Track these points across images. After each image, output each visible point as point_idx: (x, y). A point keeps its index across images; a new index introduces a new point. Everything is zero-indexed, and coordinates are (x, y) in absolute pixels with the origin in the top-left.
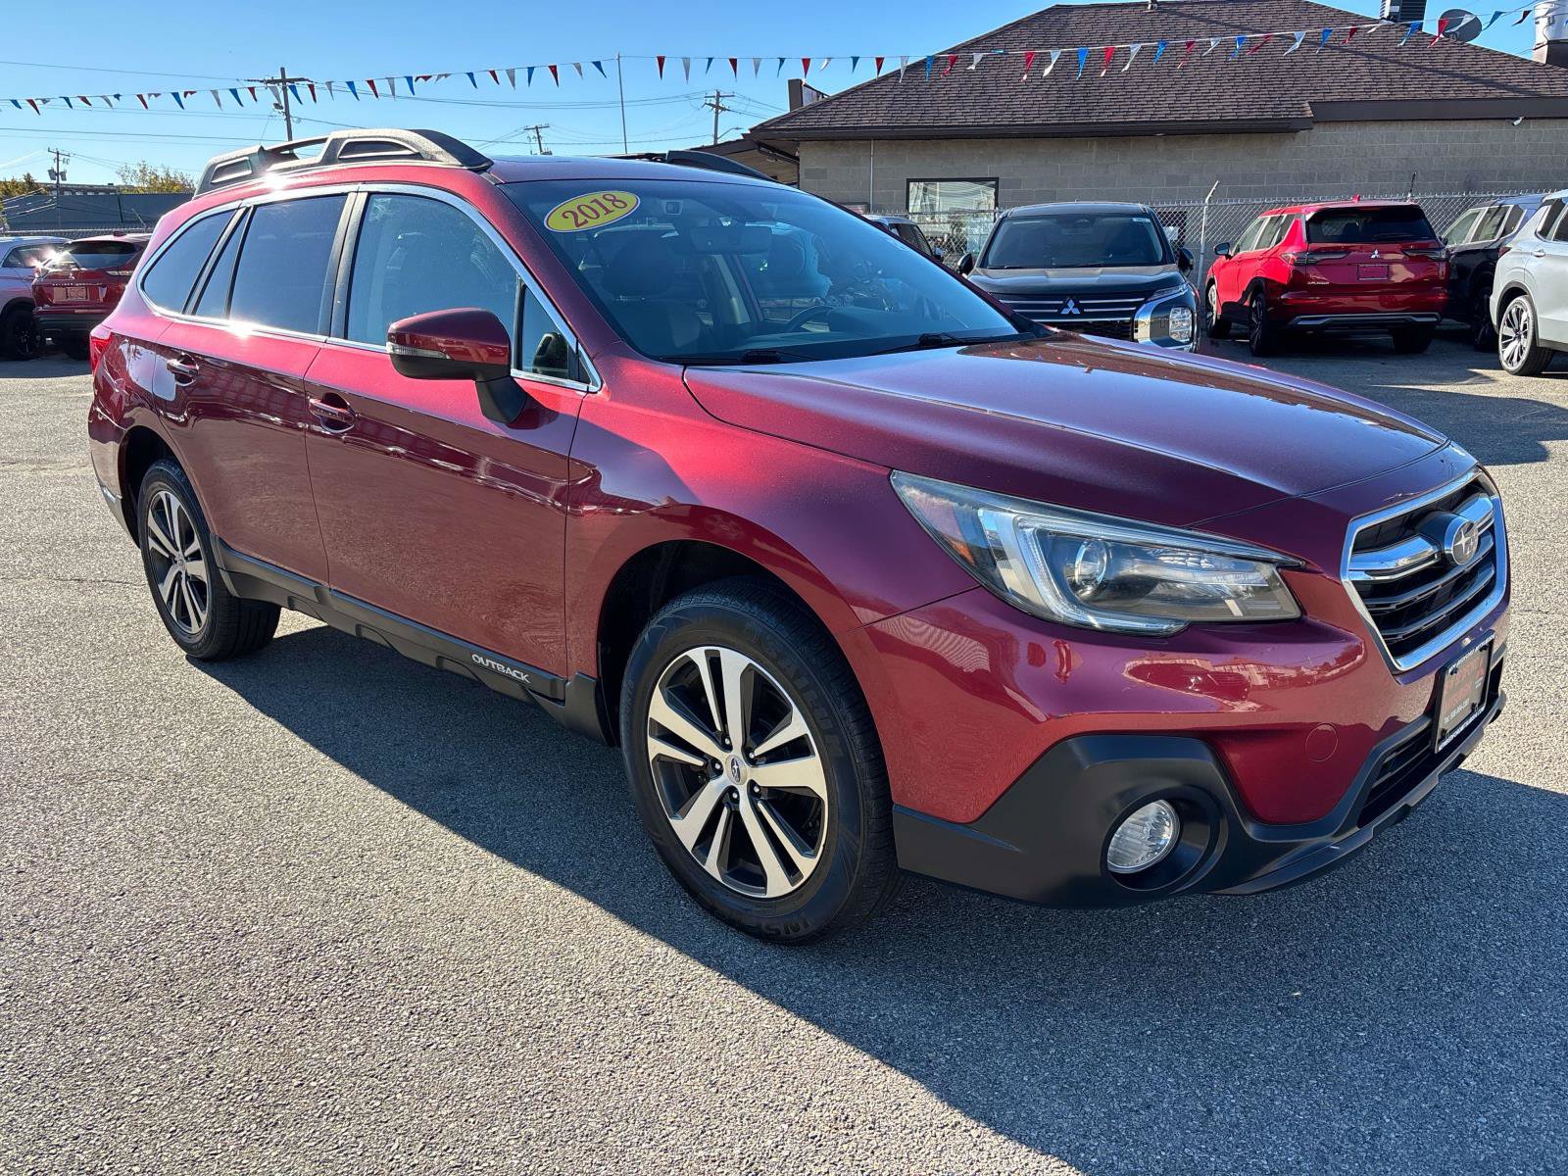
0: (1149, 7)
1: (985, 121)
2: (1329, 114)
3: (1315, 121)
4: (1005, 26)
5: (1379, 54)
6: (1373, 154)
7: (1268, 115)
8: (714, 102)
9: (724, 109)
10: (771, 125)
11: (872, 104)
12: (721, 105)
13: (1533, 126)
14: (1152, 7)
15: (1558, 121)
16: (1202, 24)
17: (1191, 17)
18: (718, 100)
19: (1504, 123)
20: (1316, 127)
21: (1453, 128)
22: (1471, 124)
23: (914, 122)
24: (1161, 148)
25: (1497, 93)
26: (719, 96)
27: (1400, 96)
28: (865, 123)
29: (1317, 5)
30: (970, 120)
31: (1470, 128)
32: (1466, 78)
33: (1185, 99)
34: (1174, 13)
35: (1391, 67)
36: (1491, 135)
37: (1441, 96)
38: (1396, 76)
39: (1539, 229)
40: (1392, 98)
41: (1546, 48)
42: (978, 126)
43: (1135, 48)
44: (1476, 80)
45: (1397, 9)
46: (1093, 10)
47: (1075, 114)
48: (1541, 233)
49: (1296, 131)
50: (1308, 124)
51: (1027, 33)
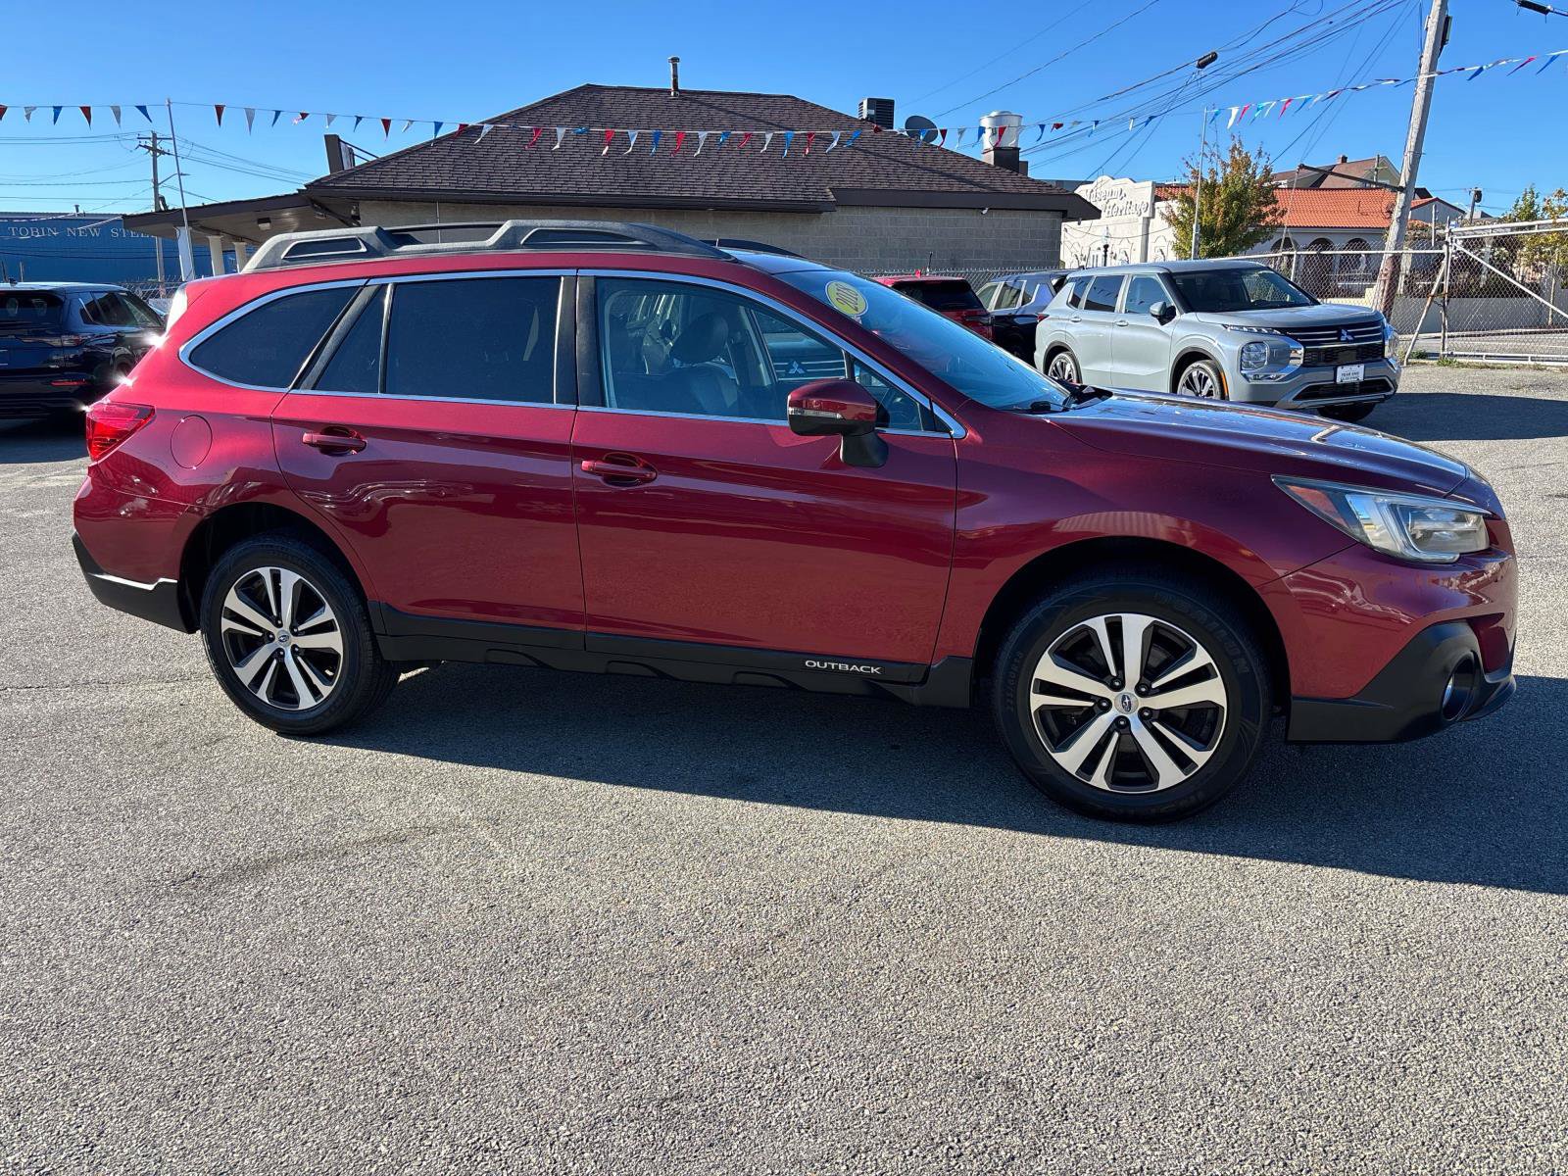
0: (672, 94)
1: (551, 189)
2: (848, 199)
3: (837, 204)
4: (545, 100)
5: (872, 150)
6: (881, 235)
7: (800, 198)
8: (150, 144)
9: (163, 153)
10: (329, 182)
11: (433, 167)
12: (158, 147)
13: (994, 214)
14: (675, 95)
15: (1013, 212)
16: (722, 113)
17: (711, 106)
18: (154, 143)
19: (975, 212)
20: (839, 209)
21: (939, 215)
22: (951, 211)
23: (482, 186)
24: (711, 221)
25: (968, 187)
26: (155, 138)
27: (897, 186)
28: (431, 185)
29: (812, 105)
30: (538, 188)
31: (951, 216)
32: (942, 174)
33: (727, 179)
34: (695, 101)
35: (885, 162)
36: (966, 220)
37: (928, 188)
38: (890, 170)
39: (1070, 300)
40: (892, 188)
41: (992, 153)
42: (546, 194)
43: (703, 135)
44: (949, 176)
45: (873, 112)
46: (622, 92)
47: (635, 186)
48: (1072, 303)
49: (821, 212)
50: (831, 207)
51: (566, 109)
